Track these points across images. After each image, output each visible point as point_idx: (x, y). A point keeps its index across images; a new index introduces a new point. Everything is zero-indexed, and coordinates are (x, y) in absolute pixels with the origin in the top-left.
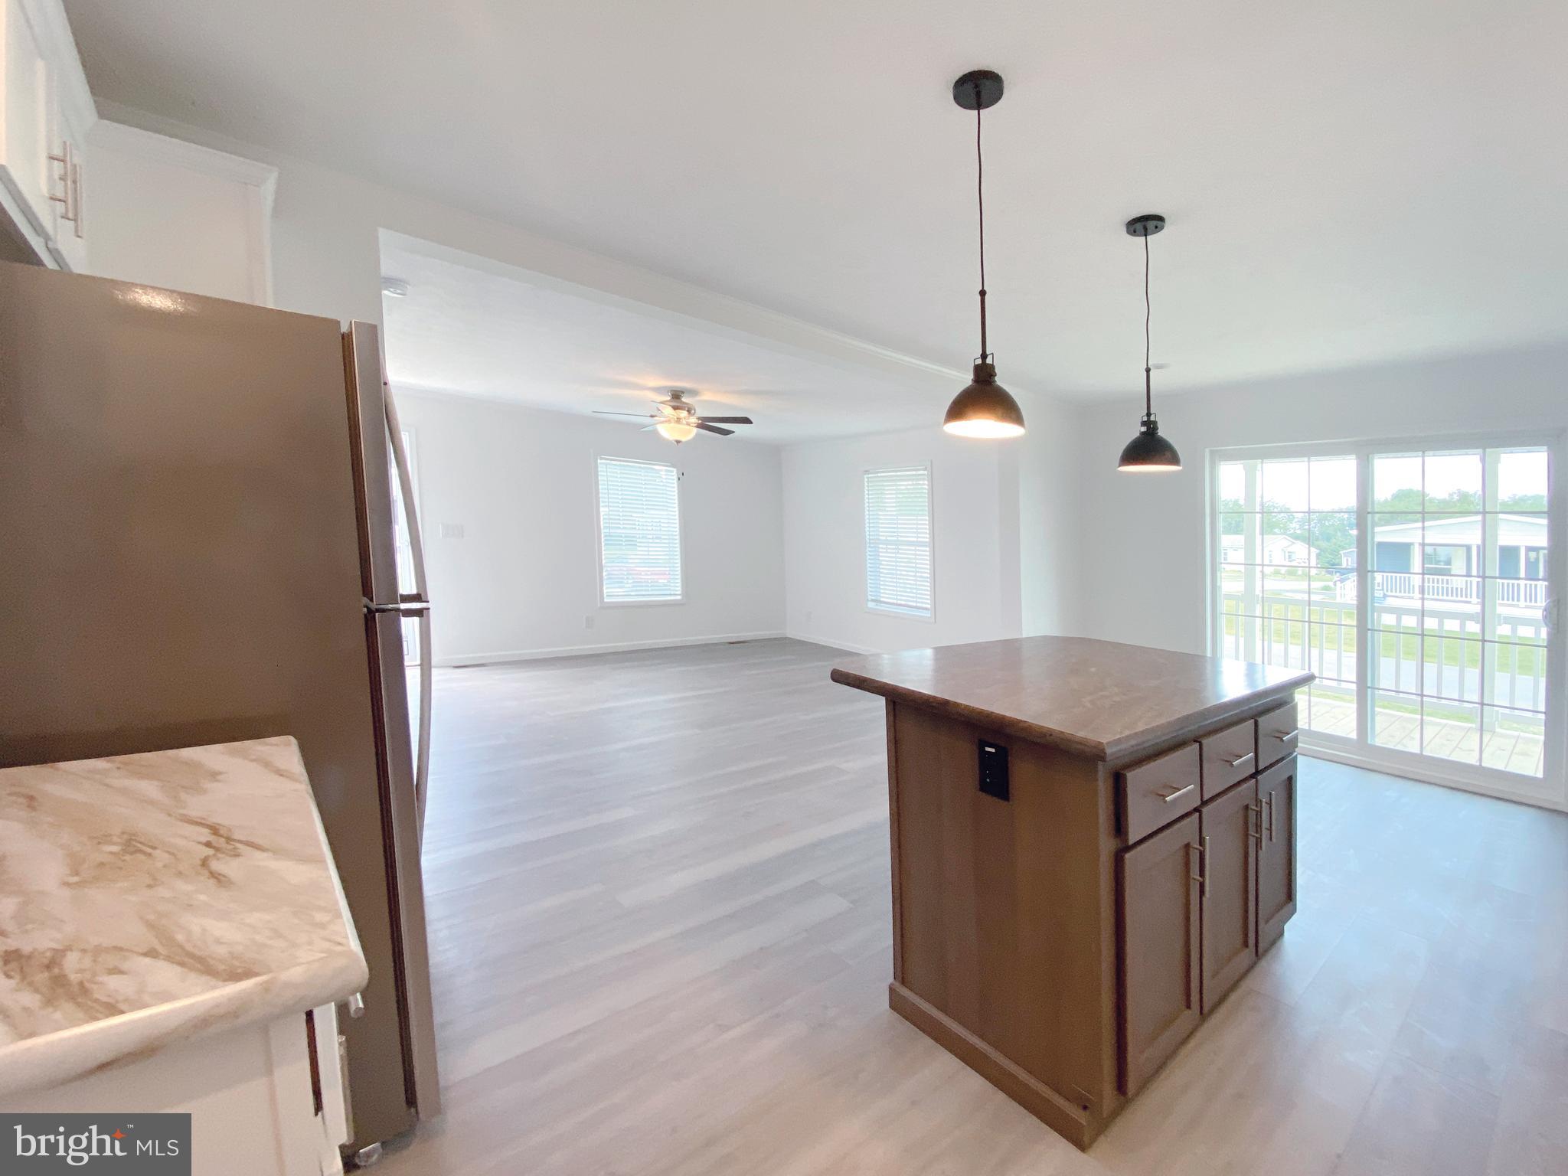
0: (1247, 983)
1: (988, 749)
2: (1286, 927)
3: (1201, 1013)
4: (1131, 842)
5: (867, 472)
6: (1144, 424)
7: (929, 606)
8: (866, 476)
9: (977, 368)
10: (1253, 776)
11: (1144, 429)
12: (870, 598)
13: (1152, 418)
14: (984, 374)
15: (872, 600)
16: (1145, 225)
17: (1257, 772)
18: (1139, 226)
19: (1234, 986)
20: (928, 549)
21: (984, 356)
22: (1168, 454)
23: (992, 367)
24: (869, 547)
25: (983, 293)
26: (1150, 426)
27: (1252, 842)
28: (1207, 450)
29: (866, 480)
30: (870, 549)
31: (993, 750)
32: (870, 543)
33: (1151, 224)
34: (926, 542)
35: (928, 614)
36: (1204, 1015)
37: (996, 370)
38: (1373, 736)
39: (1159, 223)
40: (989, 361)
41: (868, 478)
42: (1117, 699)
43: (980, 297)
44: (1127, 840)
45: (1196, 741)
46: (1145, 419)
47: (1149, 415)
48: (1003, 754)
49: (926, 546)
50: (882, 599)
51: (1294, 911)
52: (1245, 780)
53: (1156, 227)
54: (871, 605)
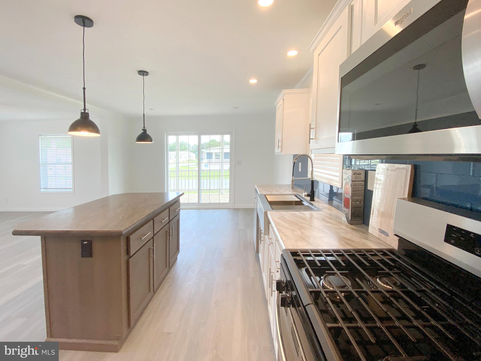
0: (168, 276)
1: (85, 243)
2: (178, 256)
3: (154, 291)
4: (131, 255)
5: (40, 135)
6: (143, 130)
7: (72, 187)
8: (40, 137)
9: (82, 113)
10: (169, 223)
11: (143, 131)
12: (42, 187)
13: (145, 128)
14: (85, 116)
15: (43, 188)
16: (143, 73)
17: (170, 221)
18: (142, 73)
19: (164, 279)
20: (71, 165)
21: (85, 109)
22: (149, 139)
23: (88, 114)
24: (42, 166)
25: (84, 89)
26: (145, 130)
27: (168, 240)
28: (165, 133)
29: (40, 138)
30: (42, 167)
31: (87, 242)
32: (42, 165)
33: (145, 74)
34: (70, 163)
35: (71, 190)
36: (155, 292)
37: (90, 115)
38: (201, 201)
39: (147, 74)
40: (87, 111)
41: (41, 138)
42: (130, 214)
43: (83, 90)
44: (130, 256)
45: (152, 219)
46: (143, 128)
47: (144, 127)
48: (90, 243)
49: (70, 164)
50: (48, 187)
51: (179, 252)
52: (167, 224)
53: (146, 74)
54: (42, 190)
